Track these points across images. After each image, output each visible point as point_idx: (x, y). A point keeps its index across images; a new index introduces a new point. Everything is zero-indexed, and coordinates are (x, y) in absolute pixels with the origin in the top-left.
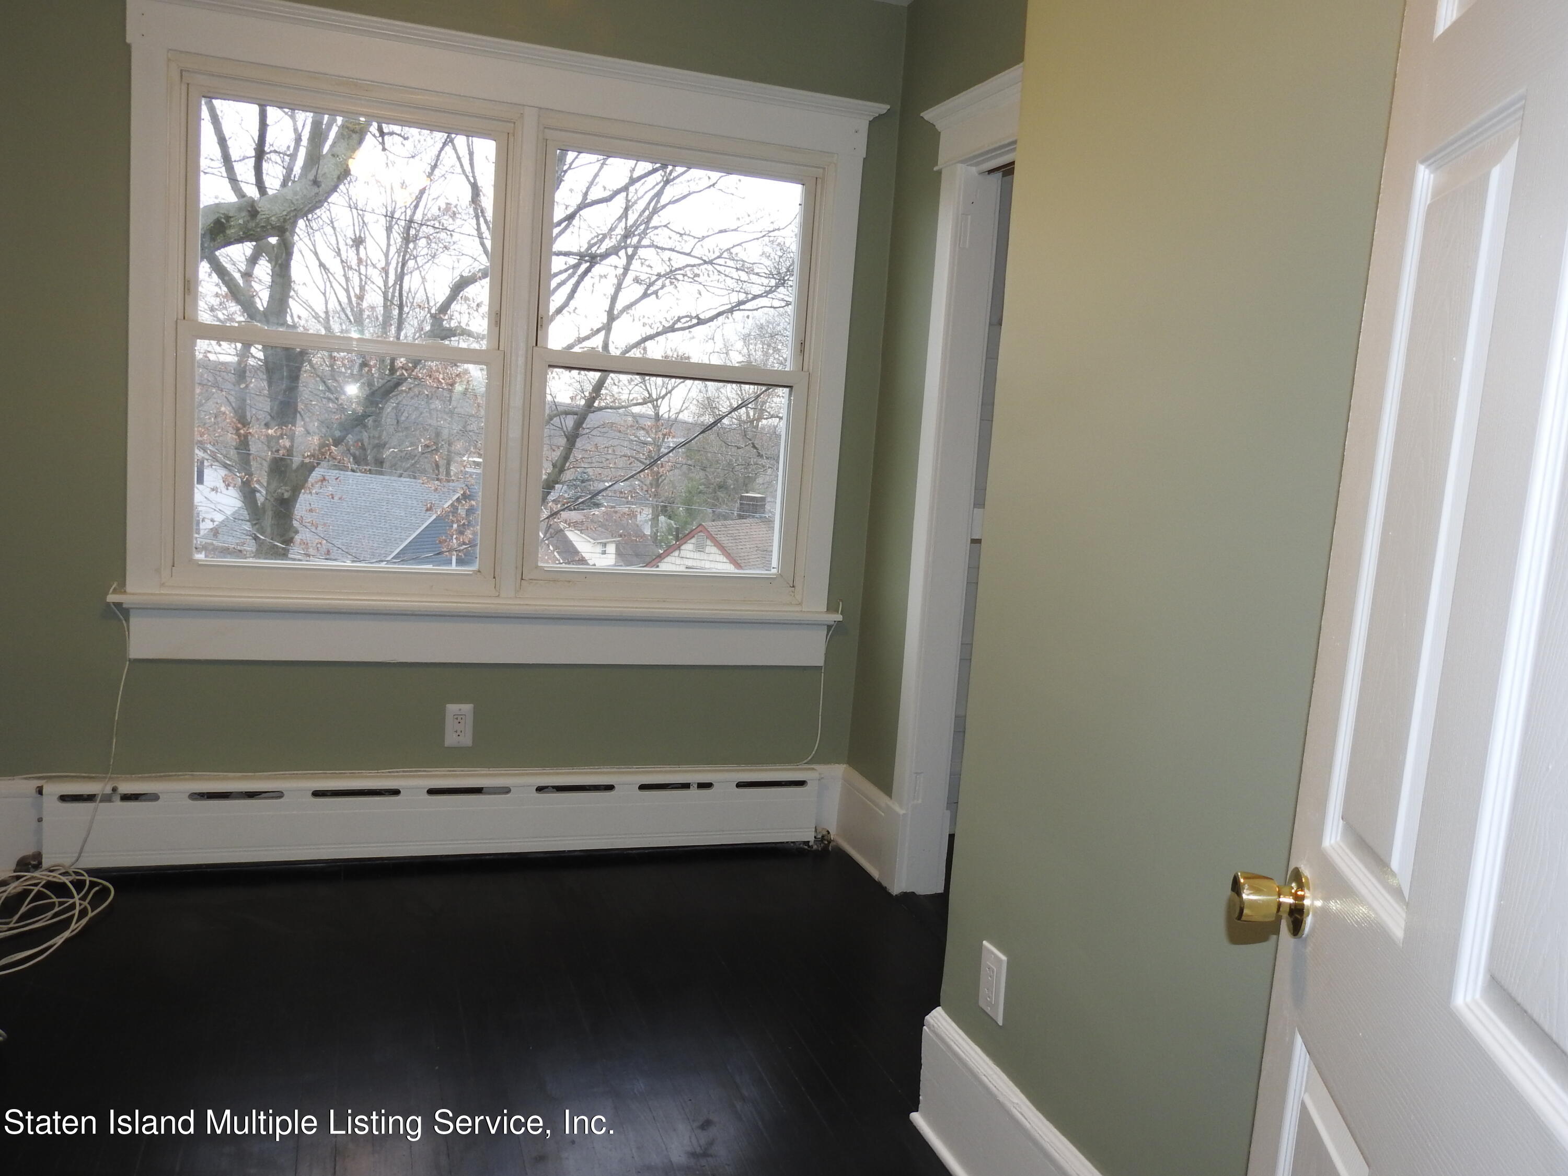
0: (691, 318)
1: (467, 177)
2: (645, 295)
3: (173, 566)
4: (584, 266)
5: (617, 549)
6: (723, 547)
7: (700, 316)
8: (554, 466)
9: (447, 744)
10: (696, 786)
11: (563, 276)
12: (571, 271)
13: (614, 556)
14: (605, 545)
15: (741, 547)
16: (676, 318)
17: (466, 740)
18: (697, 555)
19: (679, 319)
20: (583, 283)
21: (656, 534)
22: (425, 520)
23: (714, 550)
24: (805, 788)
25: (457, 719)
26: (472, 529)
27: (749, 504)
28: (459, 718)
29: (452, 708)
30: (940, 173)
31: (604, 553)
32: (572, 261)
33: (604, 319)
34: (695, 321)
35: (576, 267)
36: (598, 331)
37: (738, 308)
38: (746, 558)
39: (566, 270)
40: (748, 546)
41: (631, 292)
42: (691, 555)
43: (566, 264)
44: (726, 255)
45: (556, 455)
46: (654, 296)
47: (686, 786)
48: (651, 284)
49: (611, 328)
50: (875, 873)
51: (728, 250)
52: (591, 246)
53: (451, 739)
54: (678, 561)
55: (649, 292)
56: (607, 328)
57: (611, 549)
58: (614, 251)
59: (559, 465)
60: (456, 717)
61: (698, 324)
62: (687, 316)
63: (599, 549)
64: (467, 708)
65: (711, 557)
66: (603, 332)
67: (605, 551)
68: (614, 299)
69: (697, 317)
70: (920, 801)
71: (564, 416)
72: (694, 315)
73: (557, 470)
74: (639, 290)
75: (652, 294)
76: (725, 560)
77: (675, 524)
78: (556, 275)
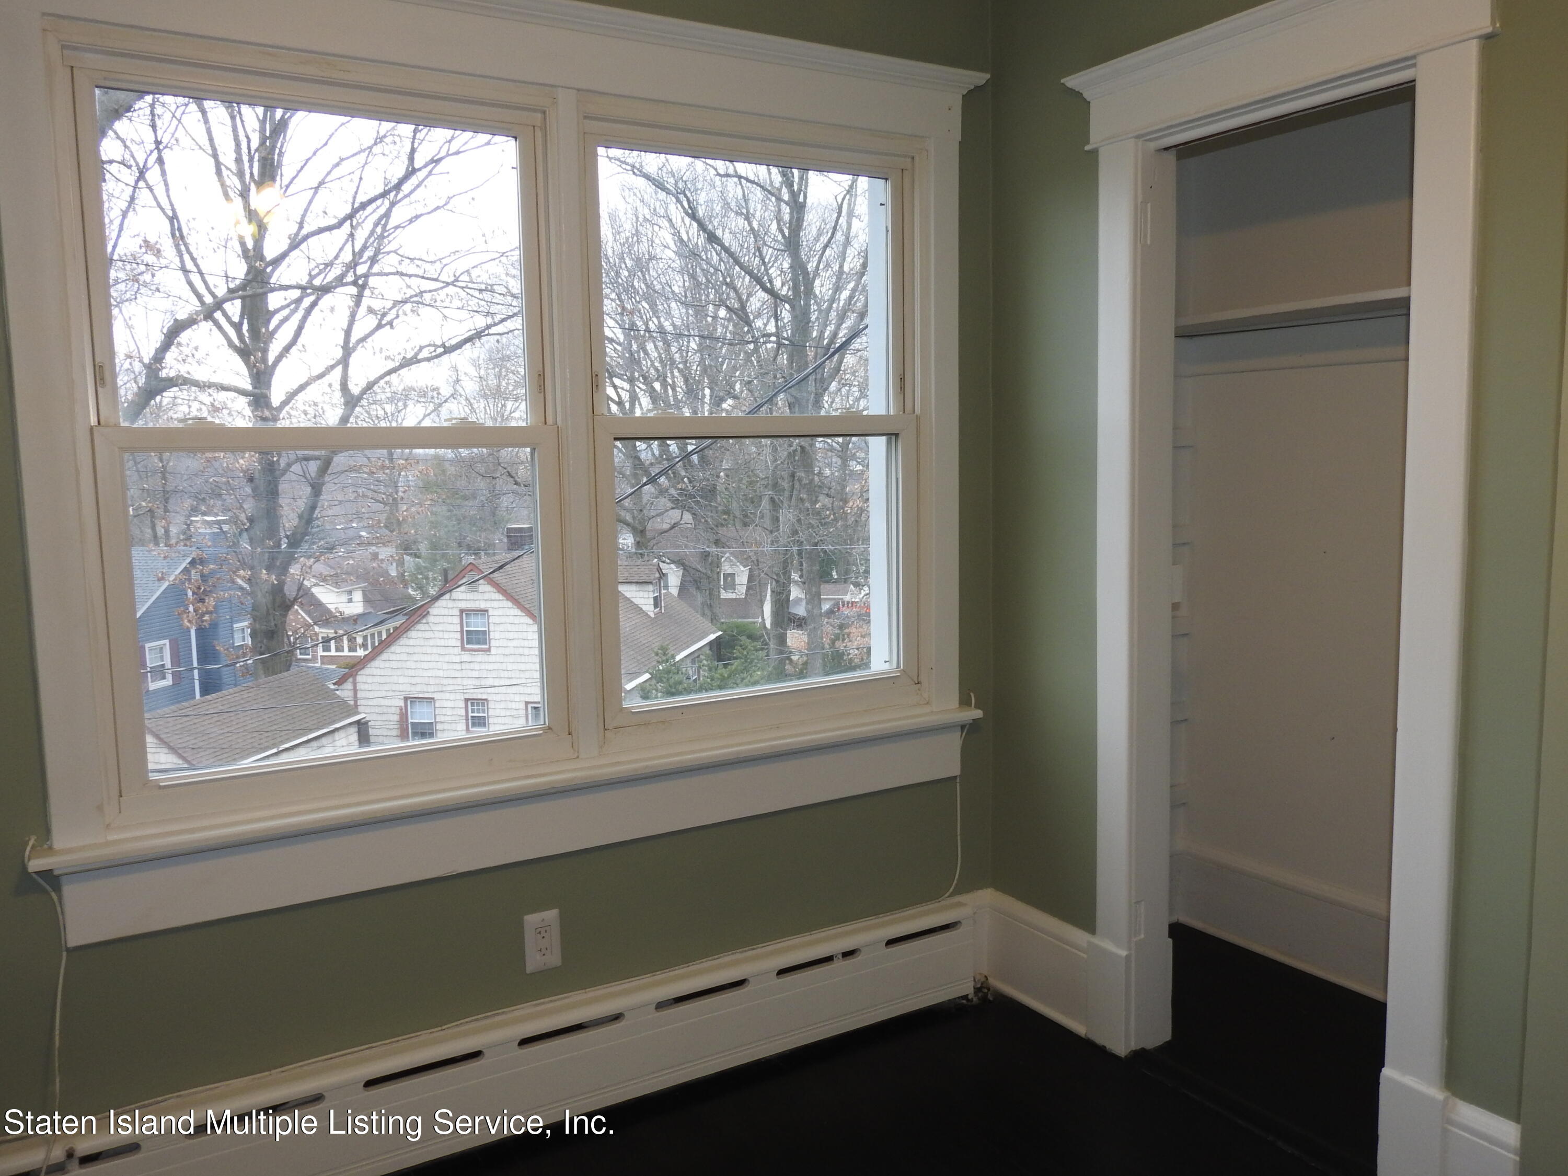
0: (436, 346)
1: (162, 209)
2: (380, 326)
3: (121, 796)
4: (307, 302)
5: (364, 595)
6: (498, 584)
7: (447, 345)
8: (300, 517)
9: (529, 969)
10: (840, 956)
11: (286, 312)
12: (293, 306)
13: (361, 604)
14: (350, 592)
15: (516, 582)
16: (418, 348)
17: (554, 959)
18: (470, 596)
19: (421, 348)
20: (310, 317)
21: (403, 575)
22: (154, 592)
23: (488, 588)
24: (958, 931)
25: (540, 933)
26: (215, 595)
27: (517, 536)
28: (543, 930)
29: (532, 920)
30: (1095, 153)
31: (350, 601)
32: (296, 293)
33: (339, 353)
34: (441, 350)
35: (298, 301)
36: (333, 367)
37: (486, 332)
38: (522, 592)
39: (288, 306)
40: (523, 580)
41: (365, 323)
42: (463, 596)
43: (286, 299)
44: (465, 277)
45: (301, 505)
46: (388, 326)
47: (829, 959)
48: (384, 315)
49: (348, 363)
50: (1080, 1029)
51: (468, 271)
52: (312, 277)
53: (534, 961)
54: (451, 604)
55: (384, 322)
56: (344, 361)
57: (358, 596)
58: (340, 281)
59: (306, 516)
60: (538, 931)
61: (445, 353)
62: (429, 345)
63: (344, 598)
64: (551, 915)
65: (487, 596)
66: (340, 367)
67: (351, 599)
68: (348, 333)
69: (443, 345)
70: (1142, 936)
71: (306, 463)
72: (439, 343)
73: (304, 521)
74: (372, 321)
75: (386, 325)
76: (501, 597)
77: (424, 562)
78: (277, 311)
